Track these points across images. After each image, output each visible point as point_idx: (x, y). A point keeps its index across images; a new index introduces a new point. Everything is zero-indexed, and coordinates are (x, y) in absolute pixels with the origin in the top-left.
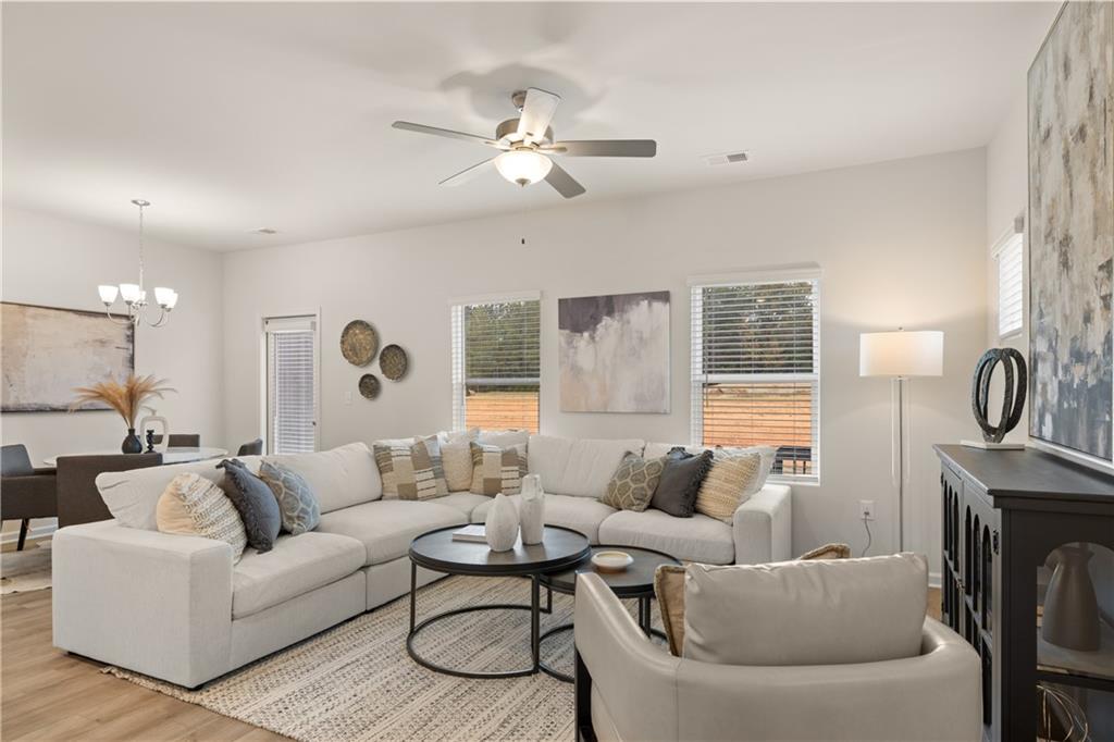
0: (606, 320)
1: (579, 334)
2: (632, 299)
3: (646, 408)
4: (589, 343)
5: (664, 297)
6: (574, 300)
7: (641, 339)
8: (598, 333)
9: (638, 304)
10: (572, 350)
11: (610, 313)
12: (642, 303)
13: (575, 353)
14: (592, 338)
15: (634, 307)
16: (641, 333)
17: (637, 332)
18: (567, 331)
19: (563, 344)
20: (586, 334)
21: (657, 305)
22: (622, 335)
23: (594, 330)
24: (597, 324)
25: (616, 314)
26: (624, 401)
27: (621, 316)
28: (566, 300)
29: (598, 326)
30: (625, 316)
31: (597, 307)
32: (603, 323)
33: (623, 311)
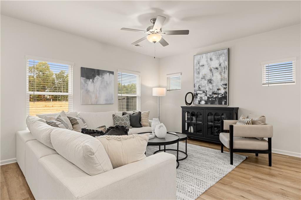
0: (97, 77)
1: (89, 80)
2: (104, 72)
3: (108, 103)
4: (92, 83)
5: (112, 73)
6: (87, 68)
7: (107, 83)
8: (95, 80)
9: (106, 74)
10: (86, 85)
11: (99, 75)
12: (107, 73)
13: (87, 85)
14: (93, 81)
15: (105, 74)
16: (107, 82)
17: (106, 81)
18: (84, 78)
19: (83, 82)
20: (91, 80)
21: (111, 75)
22: (102, 82)
23: (94, 79)
24: (94, 77)
25: (100, 75)
26: (102, 101)
27: (102, 76)
28: (84, 68)
29: (95, 78)
30: (103, 76)
31: (95, 72)
32: (96, 77)
33: (102, 75)
